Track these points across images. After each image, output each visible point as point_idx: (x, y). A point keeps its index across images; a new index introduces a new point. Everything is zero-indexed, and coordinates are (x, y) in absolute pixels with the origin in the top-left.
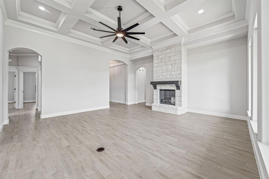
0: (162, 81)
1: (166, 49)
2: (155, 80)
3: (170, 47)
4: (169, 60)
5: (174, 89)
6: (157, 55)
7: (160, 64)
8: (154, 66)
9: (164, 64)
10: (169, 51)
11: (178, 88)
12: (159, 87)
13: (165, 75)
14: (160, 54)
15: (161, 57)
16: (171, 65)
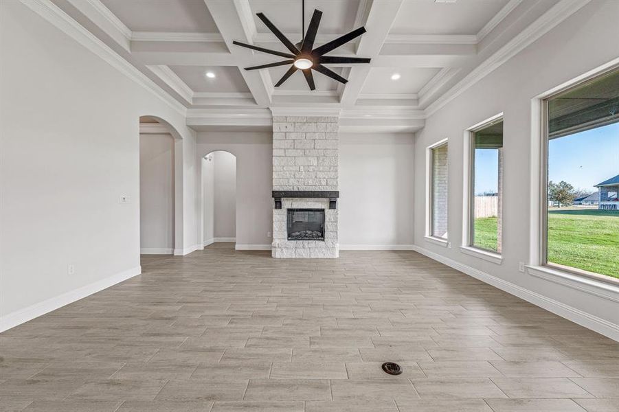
0: (296, 189)
1: (305, 121)
2: (277, 187)
3: (316, 120)
4: (313, 147)
5: (323, 207)
6: (283, 130)
7: (291, 152)
8: (274, 154)
9: (300, 152)
10: (312, 127)
11: (333, 205)
12: (287, 204)
13: (302, 176)
14: (291, 128)
15: (293, 136)
16: (316, 159)
